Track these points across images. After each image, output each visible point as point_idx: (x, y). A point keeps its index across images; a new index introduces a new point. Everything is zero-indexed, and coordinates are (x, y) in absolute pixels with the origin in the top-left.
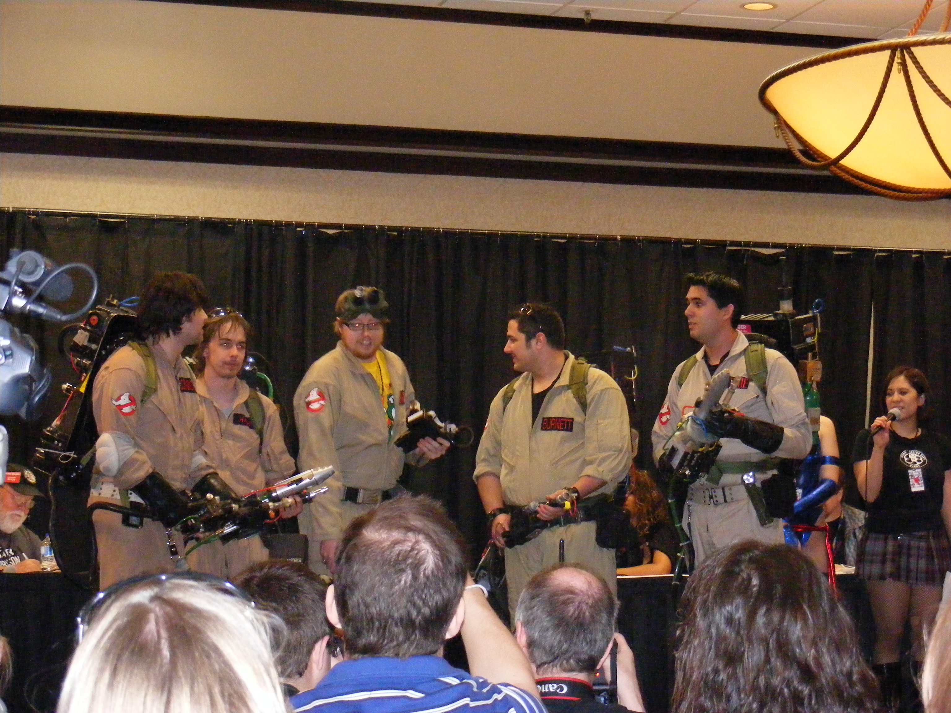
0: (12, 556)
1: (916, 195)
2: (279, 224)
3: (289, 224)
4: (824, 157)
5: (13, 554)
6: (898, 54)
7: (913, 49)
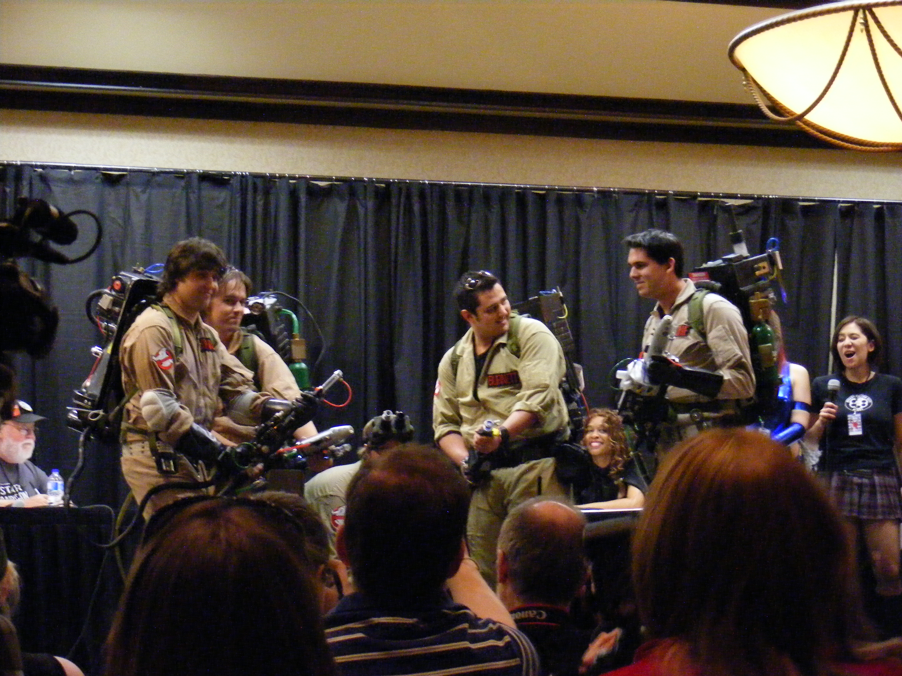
0: (20, 491)
1: (877, 149)
2: (272, 177)
3: (282, 177)
4: (790, 113)
5: (21, 489)
6: (861, 14)
7: (875, 10)
